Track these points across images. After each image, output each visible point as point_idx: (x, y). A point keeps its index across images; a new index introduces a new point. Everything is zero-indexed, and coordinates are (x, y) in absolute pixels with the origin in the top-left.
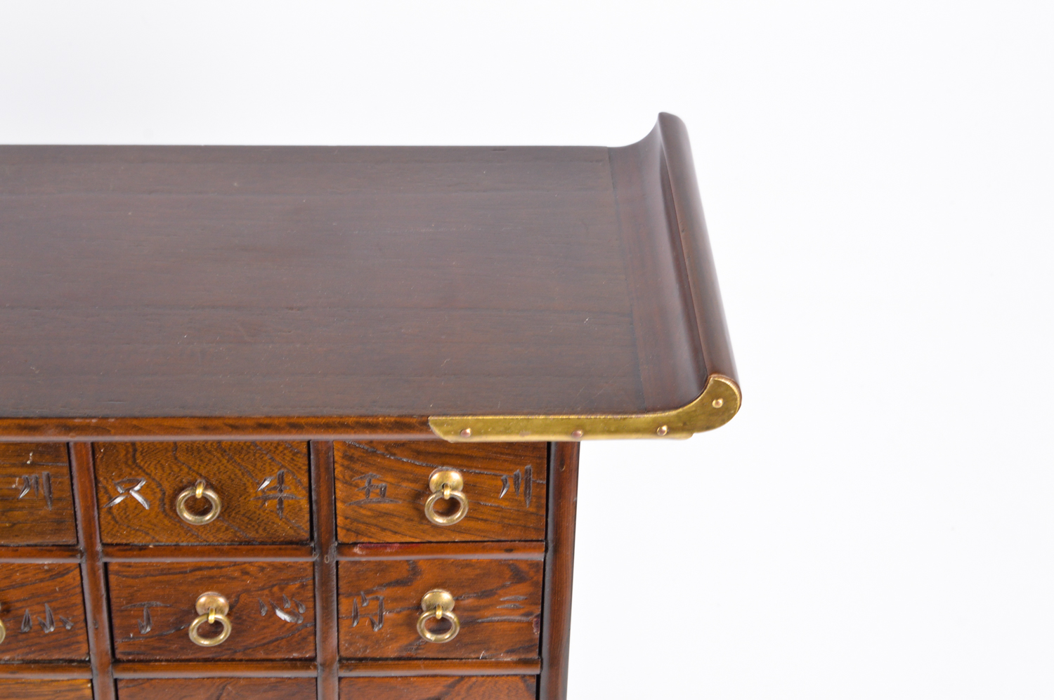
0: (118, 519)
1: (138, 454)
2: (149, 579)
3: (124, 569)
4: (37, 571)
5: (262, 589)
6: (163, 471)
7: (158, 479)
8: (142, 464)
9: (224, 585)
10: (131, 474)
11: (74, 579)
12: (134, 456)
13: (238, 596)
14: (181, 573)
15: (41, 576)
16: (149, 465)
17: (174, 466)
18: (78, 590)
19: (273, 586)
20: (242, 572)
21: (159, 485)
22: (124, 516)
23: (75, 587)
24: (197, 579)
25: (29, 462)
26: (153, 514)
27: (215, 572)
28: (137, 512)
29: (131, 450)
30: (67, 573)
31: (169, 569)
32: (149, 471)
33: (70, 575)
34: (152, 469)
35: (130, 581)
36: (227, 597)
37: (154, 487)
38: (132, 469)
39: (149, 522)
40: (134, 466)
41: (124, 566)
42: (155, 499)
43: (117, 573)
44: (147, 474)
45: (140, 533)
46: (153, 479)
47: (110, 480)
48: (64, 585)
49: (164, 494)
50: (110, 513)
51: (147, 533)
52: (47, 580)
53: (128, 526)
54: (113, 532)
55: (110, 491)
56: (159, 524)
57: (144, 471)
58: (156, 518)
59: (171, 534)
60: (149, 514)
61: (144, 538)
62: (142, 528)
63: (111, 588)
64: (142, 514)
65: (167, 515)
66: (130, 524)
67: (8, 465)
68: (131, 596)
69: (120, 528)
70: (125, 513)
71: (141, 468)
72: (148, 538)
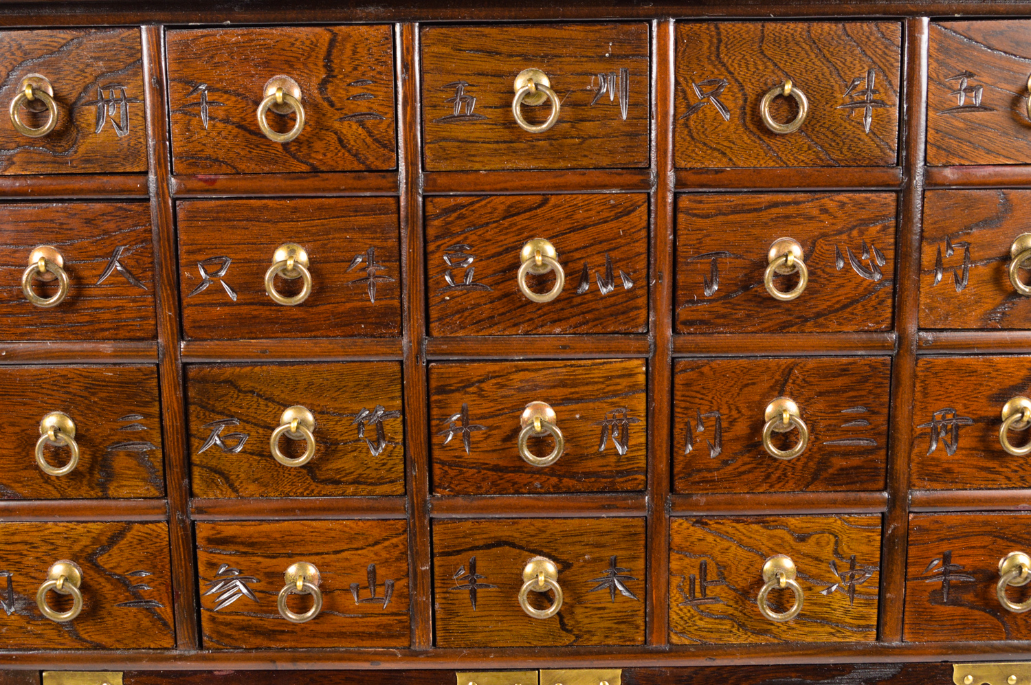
0: (695, 135)
1: (722, 47)
2: (721, 219)
3: (695, 206)
4: (602, 208)
5: (840, 232)
6: (748, 69)
7: (741, 80)
8: (725, 60)
9: (801, 227)
10: (713, 73)
11: (641, 218)
12: (718, 48)
13: (814, 244)
14: (755, 210)
15: (605, 215)
16: (733, 62)
17: (759, 62)
18: (644, 233)
19: (854, 227)
20: (821, 210)
21: (742, 88)
22: (702, 130)
23: (640, 230)
24: (772, 219)
25: (607, 55)
26: (732, 128)
27: (791, 210)
28: (716, 124)
29: (715, 41)
30: (633, 211)
31: (744, 205)
32: (732, 69)
33: (637, 213)
34: (736, 66)
35: (700, 222)
36: (803, 245)
37: (736, 90)
38: (715, 66)
39: (727, 138)
40: (717, 63)
41: (695, 201)
42: (735, 107)
43: (687, 211)
44: (730, 73)
45: (716, 154)
46: (736, 80)
47: (690, 81)
48: (629, 227)
49: (745, 101)
50: (686, 126)
51: (724, 154)
52: (612, 220)
53: (705, 144)
54: (688, 152)
55: (690, 96)
56: (738, 142)
57: (727, 69)
58: (735, 133)
59: (750, 156)
60: (728, 127)
61: (720, 161)
62: (719, 147)
63: (679, 232)
64: (721, 128)
65: (747, 128)
66: (707, 142)
67: (585, 59)
68: (700, 243)
69: (696, 146)
70: (703, 127)
71: (724, 65)
72: (725, 160)
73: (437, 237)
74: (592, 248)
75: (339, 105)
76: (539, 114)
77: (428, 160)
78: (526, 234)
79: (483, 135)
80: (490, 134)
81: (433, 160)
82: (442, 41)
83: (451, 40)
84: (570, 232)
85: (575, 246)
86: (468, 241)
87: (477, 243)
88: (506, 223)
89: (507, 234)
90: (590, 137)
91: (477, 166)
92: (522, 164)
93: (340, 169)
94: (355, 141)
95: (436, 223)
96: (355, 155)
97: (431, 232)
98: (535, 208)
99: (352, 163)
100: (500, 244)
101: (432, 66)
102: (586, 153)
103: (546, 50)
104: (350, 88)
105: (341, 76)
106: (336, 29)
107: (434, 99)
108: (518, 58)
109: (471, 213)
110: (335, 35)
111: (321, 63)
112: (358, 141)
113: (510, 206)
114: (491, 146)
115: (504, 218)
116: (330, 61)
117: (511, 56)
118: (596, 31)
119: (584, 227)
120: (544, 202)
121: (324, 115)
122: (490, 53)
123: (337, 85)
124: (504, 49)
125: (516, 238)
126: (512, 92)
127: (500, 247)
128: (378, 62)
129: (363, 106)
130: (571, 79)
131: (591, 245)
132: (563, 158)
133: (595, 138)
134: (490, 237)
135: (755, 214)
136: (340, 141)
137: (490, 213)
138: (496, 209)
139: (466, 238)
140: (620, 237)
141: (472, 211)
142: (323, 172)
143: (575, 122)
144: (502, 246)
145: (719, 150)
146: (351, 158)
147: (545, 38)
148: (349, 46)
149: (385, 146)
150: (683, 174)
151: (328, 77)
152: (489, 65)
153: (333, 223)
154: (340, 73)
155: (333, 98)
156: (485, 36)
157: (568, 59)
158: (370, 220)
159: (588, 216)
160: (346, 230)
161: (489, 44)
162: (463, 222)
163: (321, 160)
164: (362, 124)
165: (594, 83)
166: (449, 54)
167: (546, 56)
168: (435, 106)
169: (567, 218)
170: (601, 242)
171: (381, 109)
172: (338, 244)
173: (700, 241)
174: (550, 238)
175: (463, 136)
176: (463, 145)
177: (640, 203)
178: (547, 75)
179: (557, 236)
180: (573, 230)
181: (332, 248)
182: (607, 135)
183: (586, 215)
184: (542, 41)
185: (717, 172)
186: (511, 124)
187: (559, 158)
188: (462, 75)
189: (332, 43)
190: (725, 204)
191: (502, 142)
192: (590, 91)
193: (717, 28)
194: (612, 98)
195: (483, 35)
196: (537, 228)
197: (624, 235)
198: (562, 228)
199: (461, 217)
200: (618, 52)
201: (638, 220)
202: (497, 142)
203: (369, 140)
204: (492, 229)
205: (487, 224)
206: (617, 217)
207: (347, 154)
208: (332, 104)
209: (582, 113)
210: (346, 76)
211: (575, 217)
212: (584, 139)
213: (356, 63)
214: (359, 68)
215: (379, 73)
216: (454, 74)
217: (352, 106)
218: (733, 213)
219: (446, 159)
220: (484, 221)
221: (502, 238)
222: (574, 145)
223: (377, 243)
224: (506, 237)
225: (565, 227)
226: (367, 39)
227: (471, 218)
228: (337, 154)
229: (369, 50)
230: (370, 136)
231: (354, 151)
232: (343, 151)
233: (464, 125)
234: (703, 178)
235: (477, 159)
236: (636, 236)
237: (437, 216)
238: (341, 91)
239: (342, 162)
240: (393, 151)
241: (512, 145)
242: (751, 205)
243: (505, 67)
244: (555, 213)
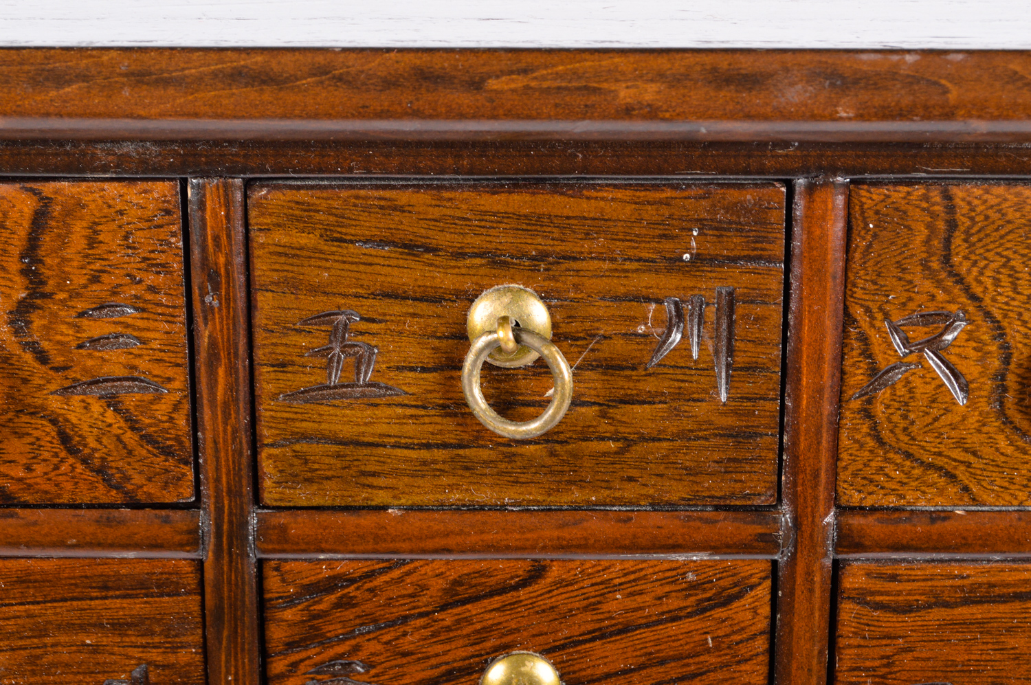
0: (886, 434)
1: (958, 240)
2: (938, 614)
3: (879, 585)
4: (667, 588)
6: (1015, 290)
7: (997, 314)
8: (963, 270)
10: (933, 297)
11: (755, 611)
12: (948, 241)
15: (673, 603)
16: (981, 274)
18: (761, 644)
21: (999, 332)
22: (903, 424)
23: (753, 637)
25: (686, 256)
26: (973, 420)
28: (935, 412)
29: (941, 225)
30: (738, 596)
32: (978, 290)
33: (747, 600)
34: (989, 282)
35: (890, 621)
37: (986, 337)
38: (939, 283)
39: (960, 443)
40: (943, 275)
41: (880, 576)
42: (982, 374)
43: (861, 598)
44: (974, 298)
45: (933, 476)
46: (988, 315)
47: (880, 316)
48: (728, 630)
49: (1007, 360)
50: (867, 414)
51: (951, 477)
52: (689, 615)
53: (908, 455)
54: (868, 472)
55: (877, 348)
56: (986, 451)
57: (967, 289)
58: (979, 431)
59: (1011, 481)
60: (964, 418)
61: (941, 492)
62: (940, 461)
63: (842, 642)
64: (948, 419)
65: (1007, 421)
66: (914, 450)
67: (635, 265)
68: (888, 665)
69: (886, 460)
70: (905, 417)
71: (960, 280)
72: (952, 490)
73: (291, 646)
74: (643, 673)
75: (59, 360)
76: (526, 387)
77: (267, 483)
78: (492, 642)
79: (395, 429)
80: (410, 429)
81: (279, 483)
82: (299, 219)
83: (319, 217)
84: (593, 640)
85: (603, 669)
86: (363, 655)
87: (382, 658)
88: (448, 618)
89: (449, 640)
90: (643, 439)
91: (380, 497)
92: (484, 495)
93: (65, 499)
94: (99, 440)
95: (289, 614)
96: (99, 471)
97: (277, 634)
98: (515, 588)
99: (93, 487)
100: (433, 661)
101: (275, 276)
102: (634, 473)
103: (542, 243)
104: (85, 322)
105: (62, 296)
106: (48, 188)
107: (281, 349)
108: (477, 261)
109: (368, 595)
110: (46, 202)
111: (14, 266)
112: (105, 440)
113: (457, 582)
114: (413, 454)
115: (443, 608)
116: (37, 261)
117: (460, 255)
118: (660, 202)
119: (625, 630)
120: (537, 572)
121: (25, 381)
122: (411, 248)
123: (54, 315)
124: (443, 239)
125: (471, 650)
126: (462, 337)
127: (432, 667)
128: (149, 264)
129: (114, 362)
130: (601, 309)
131: (642, 667)
132: (580, 483)
133: (654, 440)
134: (412, 648)
135: (1017, 605)
136: (65, 439)
137: (410, 596)
138: (424, 588)
139: (356, 649)
140: (708, 651)
141: (371, 590)
142: (26, 506)
143: (606, 405)
144: (437, 666)
145: (940, 469)
146: (89, 475)
147: (540, 217)
148: (79, 229)
149: (167, 452)
150: (856, 521)
151: (30, 296)
152: (410, 275)
153: (53, 612)
154: (61, 287)
155: (45, 345)
156: (401, 209)
157: (595, 264)
158: (137, 607)
159: (634, 605)
160: (83, 628)
161: (409, 227)
162: (350, 614)
163: (20, 480)
164: (112, 402)
165: (655, 319)
166: (315, 250)
167: (542, 256)
168: (283, 365)
169: (586, 609)
170: (662, 662)
171: (157, 370)
172: (66, 658)
173: (888, 661)
174: (547, 652)
175: (347, 431)
176: (348, 450)
177: (754, 580)
178: (545, 297)
179: (563, 647)
180: (601, 635)
181: (53, 665)
182: (683, 435)
183: (630, 603)
184: (534, 222)
185: (934, 517)
186: (457, 408)
187: (570, 482)
188: (345, 296)
189: (39, 220)
190: (950, 582)
191: (438, 446)
192: (644, 336)
193: (948, 197)
194: (695, 355)
195: (395, 209)
196: (518, 630)
197: (717, 648)
198: (576, 631)
199: (346, 603)
200: (711, 249)
201: (749, 615)
202: (428, 446)
203: (130, 437)
204: (417, 629)
205: (405, 619)
206: (701, 609)
207: (80, 468)
208: (42, 357)
209: (622, 385)
210: (75, 295)
211: (605, 607)
212: (628, 443)
213: (97, 265)
214: (105, 278)
215: (153, 289)
216: (325, 293)
217: (90, 363)
218: (967, 602)
219: (309, 481)
220: (397, 612)
221: (439, 648)
222: (605, 454)
223: (155, 655)
224: (448, 647)
225: (583, 629)
226: (121, 213)
227: (368, 607)
228: (56, 468)
229: (126, 238)
230: (132, 429)
231: (97, 462)
232: (71, 460)
233: (349, 406)
234: (903, 531)
235: (381, 481)
236: (744, 650)
237: (291, 601)
238: (64, 328)
239: (69, 486)
240: (186, 463)
241: (461, 452)
242: (1008, 585)
243: (446, 280)
244: (558, 599)
